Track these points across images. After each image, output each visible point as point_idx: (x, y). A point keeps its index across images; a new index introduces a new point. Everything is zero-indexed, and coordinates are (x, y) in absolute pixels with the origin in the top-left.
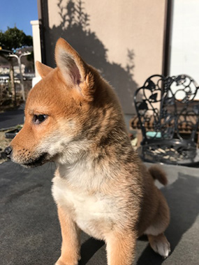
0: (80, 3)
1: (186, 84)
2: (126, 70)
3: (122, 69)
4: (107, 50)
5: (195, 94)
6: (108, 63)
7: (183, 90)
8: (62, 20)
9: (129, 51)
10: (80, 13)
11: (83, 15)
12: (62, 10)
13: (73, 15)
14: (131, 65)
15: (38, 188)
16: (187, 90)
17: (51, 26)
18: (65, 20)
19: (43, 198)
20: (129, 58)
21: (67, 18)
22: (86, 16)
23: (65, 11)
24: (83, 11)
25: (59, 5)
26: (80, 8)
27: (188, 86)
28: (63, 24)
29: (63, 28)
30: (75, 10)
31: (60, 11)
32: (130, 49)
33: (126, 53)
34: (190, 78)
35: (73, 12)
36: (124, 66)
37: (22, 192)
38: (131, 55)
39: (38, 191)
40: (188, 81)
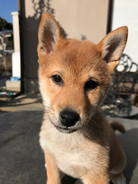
0: (48, 1)
1: (125, 60)
4: (67, 35)
5: (131, 67)
7: (123, 64)
8: (35, 12)
9: (83, 36)
10: (49, 8)
11: (50, 10)
12: (35, 5)
13: (43, 9)
15: (22, 136)
16: (125, 64)
17: (27, 16)
18: (37, 13)
19: (26, 144)
21: (39, 11)
22: (53, 10)
23: (37, 6)
24: (50, 6)
25: (33, 2)
26: (48, 5)
27: (126, 62)
28: (35, 15)
29: (36, 18)
30: (45, 5)
31: (33, 5)
33: (81, 37)
34: (127, 56)
35: (43, 7)
37: (10, 139)
39: (22, 138)
40: (126, 58)
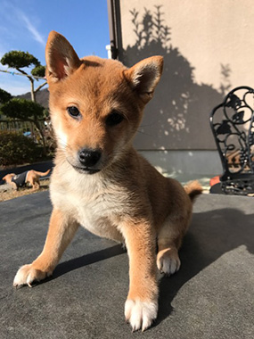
0: (159, 15)
2: (220, 91)
3: (215, 91)
4: (193, 68)
6: (196, 85)
8: (138, 38)
9: (223, 67)
10: (159, 27)
11: (162, 29)
12: (137, 26)
13: (150, 30)
14: (226, 84)
17: (125, 47)
18: (141, 38)
20: (223, 76)
21: (144, 34)
22: (166, 29)
23: (141, 27)
24: (162, 23)
25: (133, 21)
26: (159, 21)
28: (139, 42)
29: (139, 48)
30: (153, 23)
31: (134, 27)
32: (225, 64)
33: (220, 69)
35: (151, 26)
36: (216, 86)
38: (226, 72)
